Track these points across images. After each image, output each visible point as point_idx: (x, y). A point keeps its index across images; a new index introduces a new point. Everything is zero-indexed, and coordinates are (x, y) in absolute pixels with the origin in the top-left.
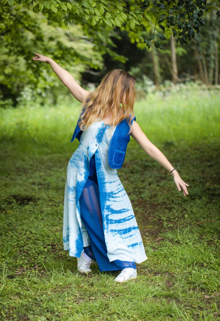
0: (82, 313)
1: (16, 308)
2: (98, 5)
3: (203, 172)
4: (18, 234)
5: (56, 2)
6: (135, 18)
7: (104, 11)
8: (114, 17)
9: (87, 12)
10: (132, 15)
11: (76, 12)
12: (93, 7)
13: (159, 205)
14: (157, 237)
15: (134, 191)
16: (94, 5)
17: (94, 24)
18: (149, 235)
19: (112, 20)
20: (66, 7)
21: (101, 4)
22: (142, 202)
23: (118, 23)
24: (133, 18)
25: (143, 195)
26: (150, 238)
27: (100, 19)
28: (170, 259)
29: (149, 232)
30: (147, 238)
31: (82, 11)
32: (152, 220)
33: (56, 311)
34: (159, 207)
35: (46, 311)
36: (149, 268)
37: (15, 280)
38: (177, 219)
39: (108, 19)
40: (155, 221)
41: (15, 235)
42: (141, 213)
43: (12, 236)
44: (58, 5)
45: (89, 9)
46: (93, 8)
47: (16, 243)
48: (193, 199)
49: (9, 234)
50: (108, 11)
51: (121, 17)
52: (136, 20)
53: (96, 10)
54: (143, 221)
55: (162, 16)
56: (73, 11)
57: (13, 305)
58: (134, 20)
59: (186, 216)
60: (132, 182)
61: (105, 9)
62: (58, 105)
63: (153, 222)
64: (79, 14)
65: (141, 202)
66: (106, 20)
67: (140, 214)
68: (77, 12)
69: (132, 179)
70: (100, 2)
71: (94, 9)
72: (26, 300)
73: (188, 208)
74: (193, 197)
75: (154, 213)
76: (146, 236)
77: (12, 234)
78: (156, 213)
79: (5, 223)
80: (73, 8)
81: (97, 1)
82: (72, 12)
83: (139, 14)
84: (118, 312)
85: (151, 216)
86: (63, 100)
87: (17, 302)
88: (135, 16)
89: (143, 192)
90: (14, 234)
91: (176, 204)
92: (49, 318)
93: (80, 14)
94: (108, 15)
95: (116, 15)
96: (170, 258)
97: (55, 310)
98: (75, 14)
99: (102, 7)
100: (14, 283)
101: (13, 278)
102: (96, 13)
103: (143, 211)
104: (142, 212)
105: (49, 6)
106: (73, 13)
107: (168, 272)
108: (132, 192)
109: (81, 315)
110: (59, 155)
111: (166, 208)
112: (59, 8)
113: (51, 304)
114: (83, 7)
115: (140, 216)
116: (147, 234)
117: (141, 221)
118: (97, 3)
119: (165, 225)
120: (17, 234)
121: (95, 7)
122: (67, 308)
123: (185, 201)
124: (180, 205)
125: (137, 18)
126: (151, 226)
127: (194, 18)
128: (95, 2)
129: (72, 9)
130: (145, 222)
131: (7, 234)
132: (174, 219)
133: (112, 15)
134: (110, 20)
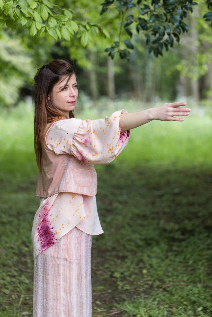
2: (40, 6)
3: (153, 203)
6: (88, 31)
7: (47, 15)
8: (61, 25)
10: (85, 27)
11: (9, 13)
12: (32, 9)
13: (108, 250)
14: (111, 308)
16: (34, 5)
17: (34, 34)
18: (101, 304)
19: (58, 31)
21: (43, 5)
23: (66, 34)
24: (85, 30)
26: (103, 309)
27: (42, 27)
29: (100, 298)
30: (99, 310)
31: (17, 12)
32: (102, 277)
34: (108, 254)
38: (134, 276)
39: (52, 29)
40: (107, 279)
46: (32, 11)
48: (149, 245)
50: (52, 16)
51: (70, 27)
53: (36, 13)
55: (130, 17)
56: (5, 10)
58: (87, 33)
59: (145, 271)
61: (49, 13)
63: (104, 280)
64: (12, 15)
66: (50, 30)
68: (11, 12)
70: (42, 3)
73: (145, 258)
74: (149, 242)
75: (103, 264)
76: (98, 306)
78: (106, 266)
80: (5, 6)
81: (38, 1)
82: (3, 11)
83: (94, 26)
85: (100, 270)
88: (88, 28)
91: (128, 251)
93: (14, 16)
94: (53, 23)
95: (64, 23)
98: (7, 15)
99: (45, 10)
102: (36, 19)
106: (5, 13)
111: (118, 257)
114: (19, 6)
116: (98, 302)
118: (38, 3)
119: (120, 287)
121: (35, 9)
123: (139, 246)
124: (134, 252)
125: (90, 31)
126: (102, 288)
127: (176, 21)
128: (36, 1)
132: (130, 276)
133: (58, 23)
134: (55, 30)
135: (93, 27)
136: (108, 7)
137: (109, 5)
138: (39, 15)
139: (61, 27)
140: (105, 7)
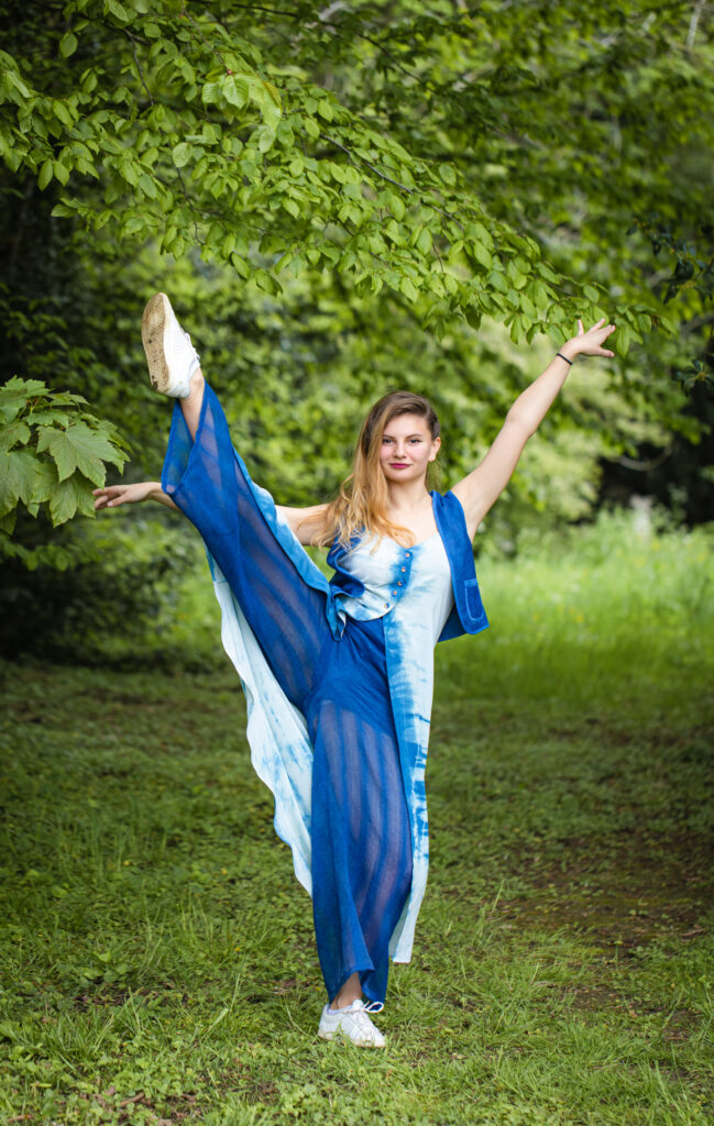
0: (417, 1085)
1: (248, 1068)
2: (531, 284)
4: (305, 900)
5: (416, 273)
6: (631, 323)
8: (572, 320)
9: (498, 301)
10: (624, 316)
11: (469, 301)
12: (516, 290)
14: (691, 926)
15: (673, 809)
16: (522, 282)
18: (671, 920)
19: (565, 329)
20: (442, 287)
21: (539, 282)
22: (687, 839)
24: (625, 323)
25: (692, 821)
26: (672, 927)
27: (534, 325)
28: (702, 979)
29: (673, 913)
30: (663, 928)
31: (485, 300)
33: (351, 1077)
35: (324, 1076)
36: (636, 998)
37: (265, 1006)
39: (555, 325)
40: (704, 887)
41: (296, 902)
42: (671, 865)
43: (286, 906)
44: (420, 281)
45: (505, 294)
47: (292, 922)
49: (278, 897)
50: (557, 302)
51: (591, 319)
52: (634, 329)
53: (524, 298)
54: (670, 886)
56: (462, 297)
57: (243, 1060)
58: (628, 329)
60: (674, 785)
61: (549, 296)
62: (520, 560)
63: (695, 890)
65: (682, 839)
66: (551, 327)
67: (667, 868)
68: (473, 300)
69: (678, 777)
70: (537, 276)
71: (519, 296)
72: (281, 1051)
75: (707, 867)
77: (288, 899)
79: (276, 873)
80: (461, 291)
82: (459, 299)
83: (644, 312)
84: (512, 1087)
85: (696, 875)
86: (538, 542)
87: (254, 1053)
88: (631, 317)
89: (696, 813)
90: (295, 899)
92: (328, 1092)
94: (558, 314)
95: (579, 313)
96: (704, 976)
97: (349, 1074)
98: (465, 306)
99: (543, 289)
100: (262, 1013)
101: (264, 1001)
102: (524, 308)
103: (680, 860)
104: (677, 863)
105: (396, 281)
107: (687, 1009)
108: (663, 811)
109: (415, 1090)
110: (485, 703)
112: (424, 287)
113: (343, 1061)
114: (491, 287)
115: (666, 874)
116: (664, 916)
117: (664, 885)
118: (530, 277)
120: (301, 900)
121: (522, 289)
122: (384, 1073)
125: (635, 324)
126: (686, 900)
128: (524, 274)
129: (459, 292)
130: (675, 889)
131: (274, 899)
133: (567, 314)
134: (560, 328)
135: (640, 317)
136: (678, 287)
137: (683, 283)
138: (530, 302)
139: (572, 323)
140: (673, 287)
